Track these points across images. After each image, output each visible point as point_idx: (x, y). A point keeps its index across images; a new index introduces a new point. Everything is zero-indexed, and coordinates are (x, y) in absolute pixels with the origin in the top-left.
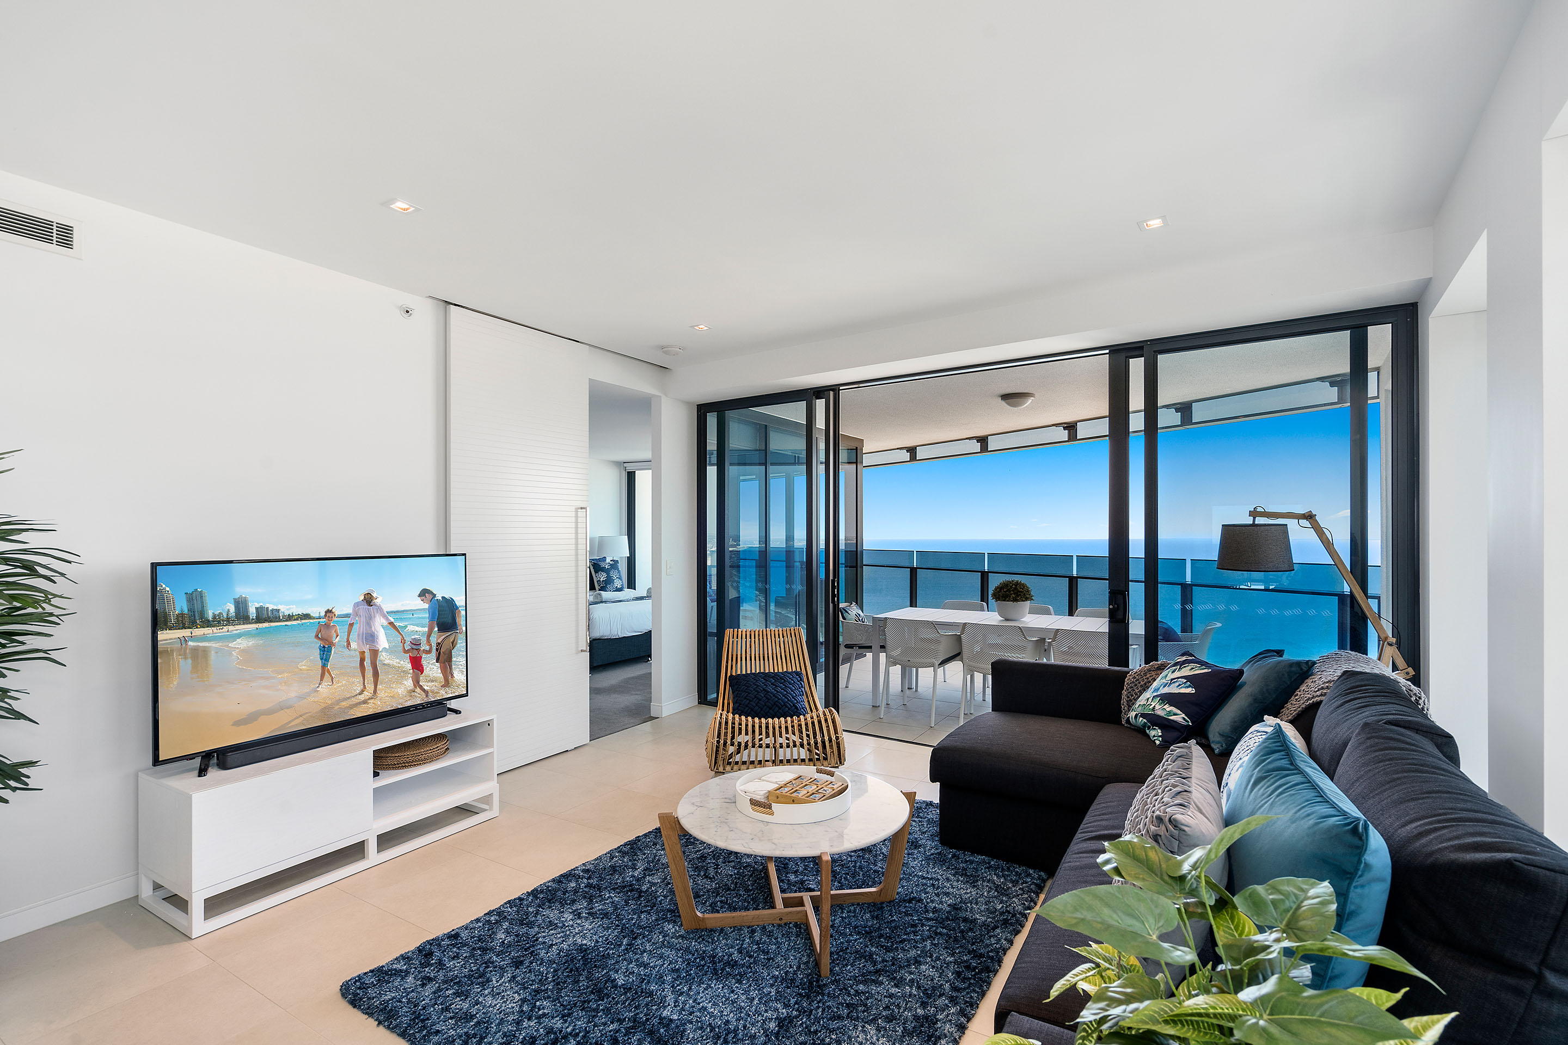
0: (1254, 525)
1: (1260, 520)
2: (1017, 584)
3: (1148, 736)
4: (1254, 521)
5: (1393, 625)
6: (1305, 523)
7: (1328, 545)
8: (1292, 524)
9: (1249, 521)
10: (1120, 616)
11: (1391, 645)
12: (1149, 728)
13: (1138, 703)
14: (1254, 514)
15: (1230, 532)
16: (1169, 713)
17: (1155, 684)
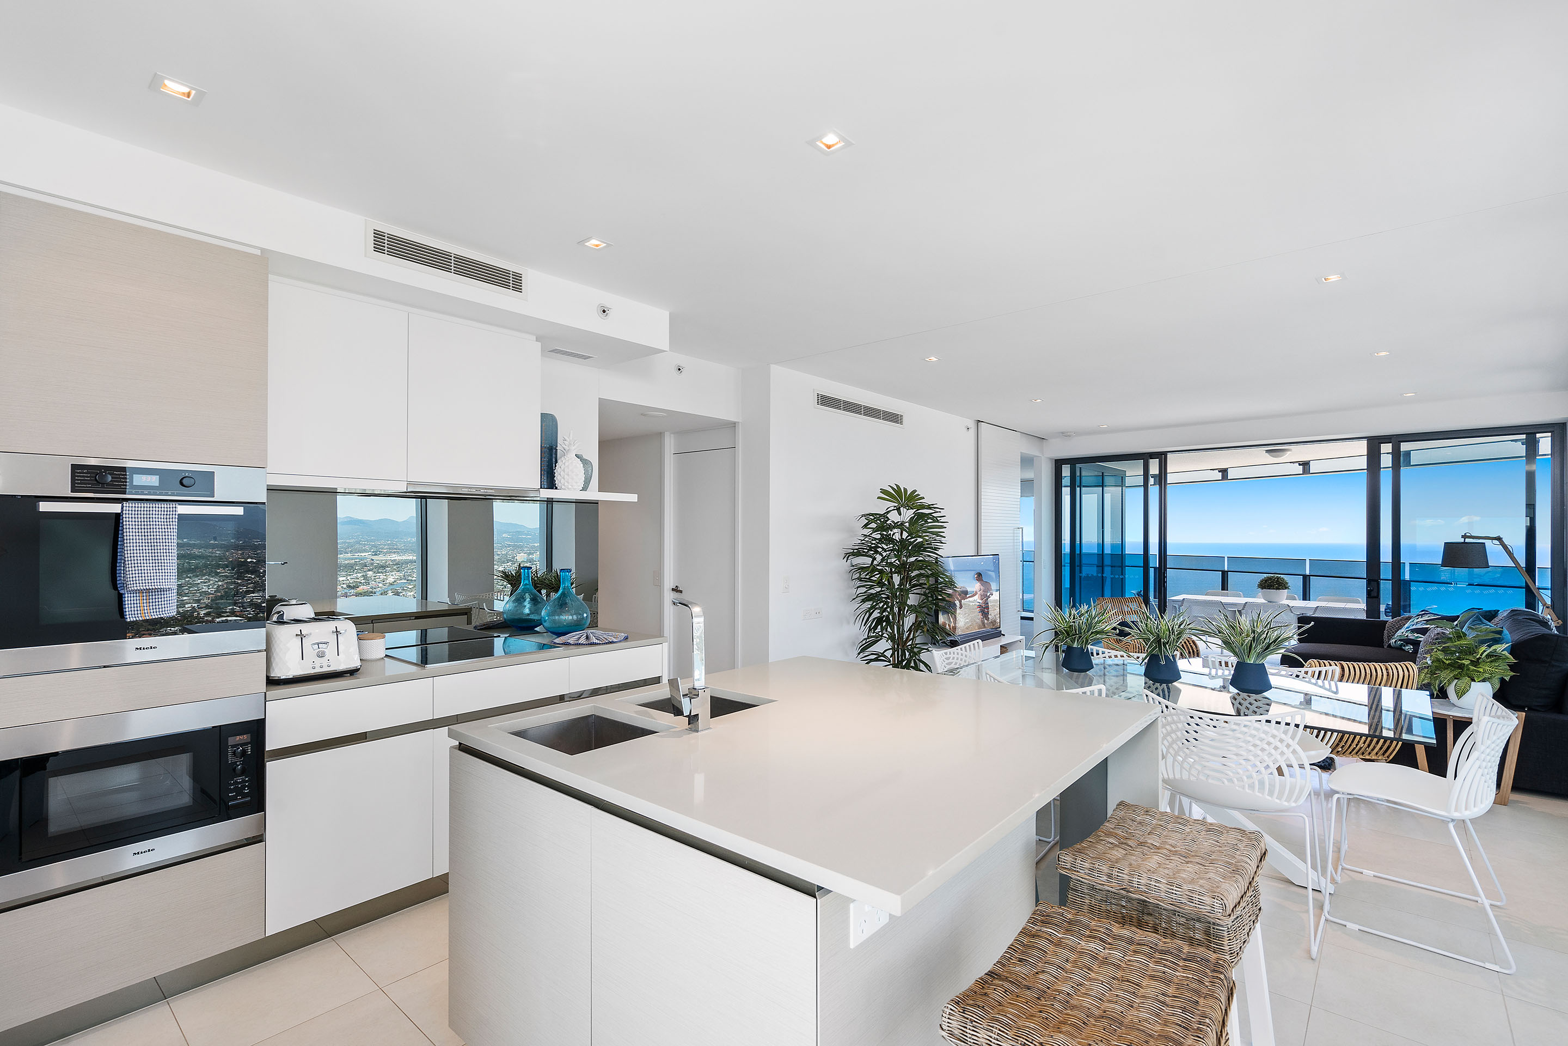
0: (1464, 543)
1: (1467, 540)
2: (1278, 578)
3: (1404, 650)
4: (1465, 540)
5: (1551, 599)
6: (1496, 542)
7: (1510, 555)
8: (1488, 543)
9: (1462, 540)
10: (1374, 594)
11: (1548, 607)
12: (1404, 646)
13: (1396, 635)
14: (1464, 537)
15: (1449, 547)
16: (1417, 637)
17: (1406, 625)
